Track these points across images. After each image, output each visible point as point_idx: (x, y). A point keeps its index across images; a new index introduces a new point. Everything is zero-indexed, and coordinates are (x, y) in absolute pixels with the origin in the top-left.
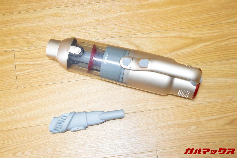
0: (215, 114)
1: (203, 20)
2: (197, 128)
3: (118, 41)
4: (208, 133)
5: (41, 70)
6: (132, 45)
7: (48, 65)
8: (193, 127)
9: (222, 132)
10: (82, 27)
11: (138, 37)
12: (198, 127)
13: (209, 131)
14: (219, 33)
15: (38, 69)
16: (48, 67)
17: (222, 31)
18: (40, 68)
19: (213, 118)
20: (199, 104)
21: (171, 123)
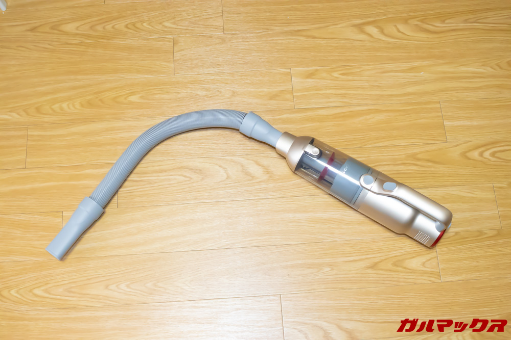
0: (354, 255)
1: (346, 141)
2: (331, 270)
3: (243, 159)
4: (344, 277)
5: (147, 188)
6: (260, 165)
7: (156, 183)
8: (328, 269)
9: (361, 277)
10: (201, 141)
11: (268, 157)
12: (333, 269)
13: (346, 274)
14: (364, 159)
15: (144, 186)
16: (156, 185)
17: (368, 157)
18: (146, 186)
19: (351, 259)
20: (336, 241)
21: (300, 262)
